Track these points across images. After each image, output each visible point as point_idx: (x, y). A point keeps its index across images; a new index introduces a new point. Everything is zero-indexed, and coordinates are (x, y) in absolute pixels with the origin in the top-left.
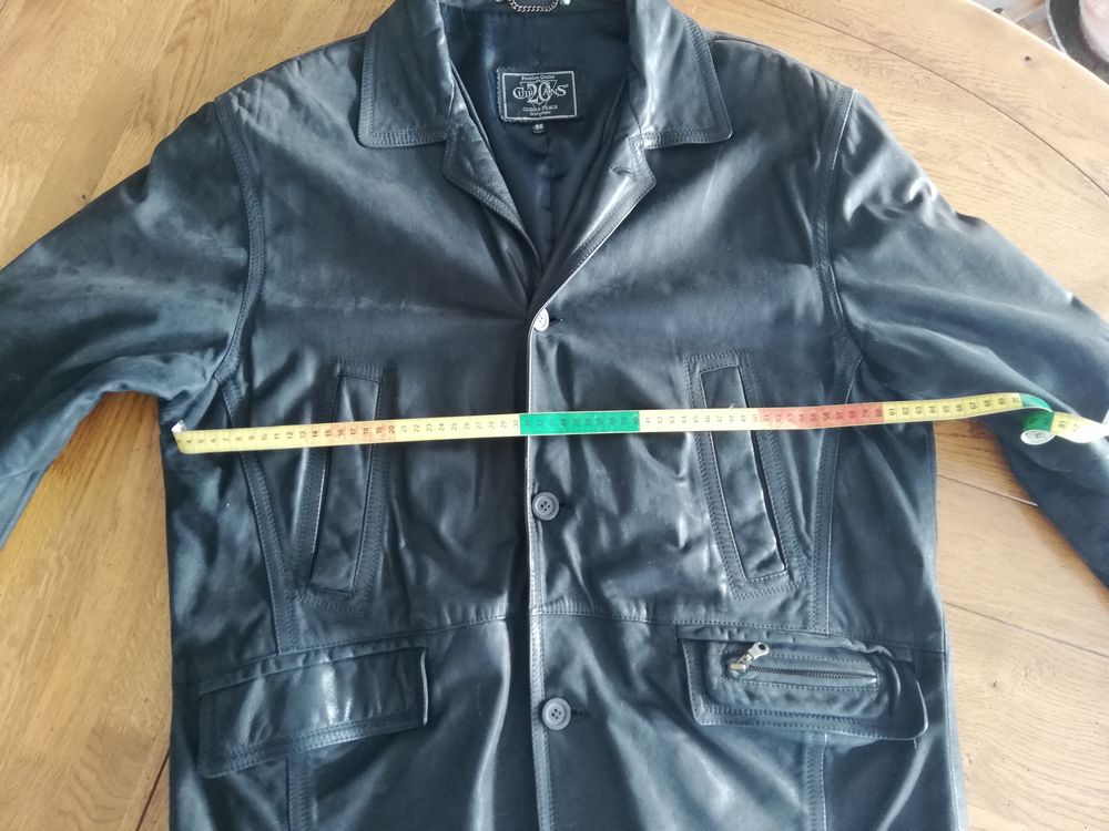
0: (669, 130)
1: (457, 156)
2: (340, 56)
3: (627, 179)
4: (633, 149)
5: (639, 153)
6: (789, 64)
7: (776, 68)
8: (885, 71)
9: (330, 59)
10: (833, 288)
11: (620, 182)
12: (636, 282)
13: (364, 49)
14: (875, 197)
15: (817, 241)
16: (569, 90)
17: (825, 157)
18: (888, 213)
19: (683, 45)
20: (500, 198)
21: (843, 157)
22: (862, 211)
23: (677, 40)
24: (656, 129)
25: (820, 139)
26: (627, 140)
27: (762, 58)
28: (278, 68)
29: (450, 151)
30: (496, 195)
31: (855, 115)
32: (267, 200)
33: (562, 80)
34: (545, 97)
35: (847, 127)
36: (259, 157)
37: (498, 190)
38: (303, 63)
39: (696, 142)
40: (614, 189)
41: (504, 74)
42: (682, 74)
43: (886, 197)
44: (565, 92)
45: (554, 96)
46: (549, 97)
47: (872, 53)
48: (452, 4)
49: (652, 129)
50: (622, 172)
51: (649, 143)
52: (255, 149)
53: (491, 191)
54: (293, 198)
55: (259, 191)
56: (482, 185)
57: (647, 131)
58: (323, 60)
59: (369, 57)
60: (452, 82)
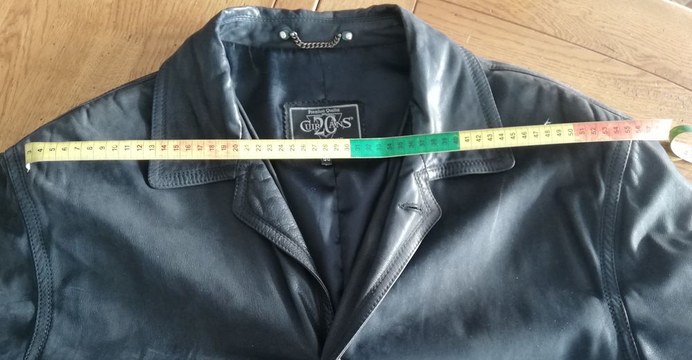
0: (452, 161)
1: (247, 195)
2: (130, 99)
3: (414, 214)
4: (419, 183)
5: (424, 186)
6: (568, 95)
7: (555, 99)
8: (651, 93)
9: (119, 104)
10: (628, 328)
11: (408, 218)
12: (427, 320)
13: (153, 91)
14: (660, 227)
15: (606, 273)
16: (354, 122)
17: (609, 188)
18: (674, 243)
19: (462, 79)
20: (289, 236)
21: (627, 188)
22: (647, 241)
23: (457, 74)
24: (440, 160)
25: (603, 169)
26: (412, 175)
27: (540, 90)
28: (66, 117)
29: (240, 191)
30: (285, 233)
31: (637, 148)
32: (54, 252)
33: (346, 113)
34: (331, 130)
35: (630, 160)
36: (47, 209)
37: (287, 228)
38: (92, 111)
39: (480, 172)
40: (402, 226)
41: (291, 109)
42: (463, 106)
43: (671, 227)
44: (350, 125)
45: (339, 128)
46: (335, 129)
47: (638, 76)
48: (240, 43)
49: (435, 161)
50: (409, 208)
51: (433, 175)
52: (44, 203)
53: (280, 230)
54: (81, 250)
55: (47, 246)
56: (271, 224)
57: (431, 163)
58: (112, 105)
59: (159, 100)
60: (240, 123)
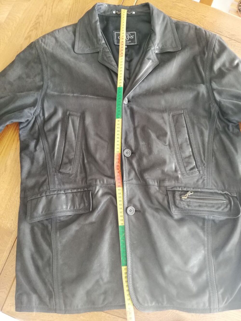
0: (163, 48)
1: (102, 56)
2: (70, 29)
3: (151, 61)
4: (152, 53)
5: (154, 54)
6: (198, 28)
7: (194, 29)
9: (67, 30)
10: (211, 91)
11: (149, 61)
12: (153, 91)
13: (76, 27)
14: (224, 65)
15: (206, 78)
16: (134, 37)
17: (208, 54)
18: (228, 69)
19: (167, 24)
20: (114, 67)
21: (214, 53)
22: (220, 69)
23: (165, 23)
24: (159, 47)
25: (207, 49)
26: (150, 50)
27: (190, 27)
28: (52, 32)
29: (100, 54)
30: (113, 66)
31: (217, 41)
32: (49, 69)
33: (132, 34)
34: (127, 39)
35: (215, 45)
36: (46, 56)
37: (114, 65)
38: (59, 30)
39: (171, 51)
40: (147, 64)
41: (116, 33)
42: (167, 32)
43: (227, 65)
44: (133, 38)
45: (130, 38)
46: (129, 39)
48: (101, 14)
49: (158, 47)
50: (149, 59)
51: (157, 52)
52: (46, 54)
53: (112, 65)
54: (56, 67)
55: (47, 67)
56: (109, 63)
57: (156, 48)
58: (65, 30)
59: (78, 29)
60: (101, 35)
